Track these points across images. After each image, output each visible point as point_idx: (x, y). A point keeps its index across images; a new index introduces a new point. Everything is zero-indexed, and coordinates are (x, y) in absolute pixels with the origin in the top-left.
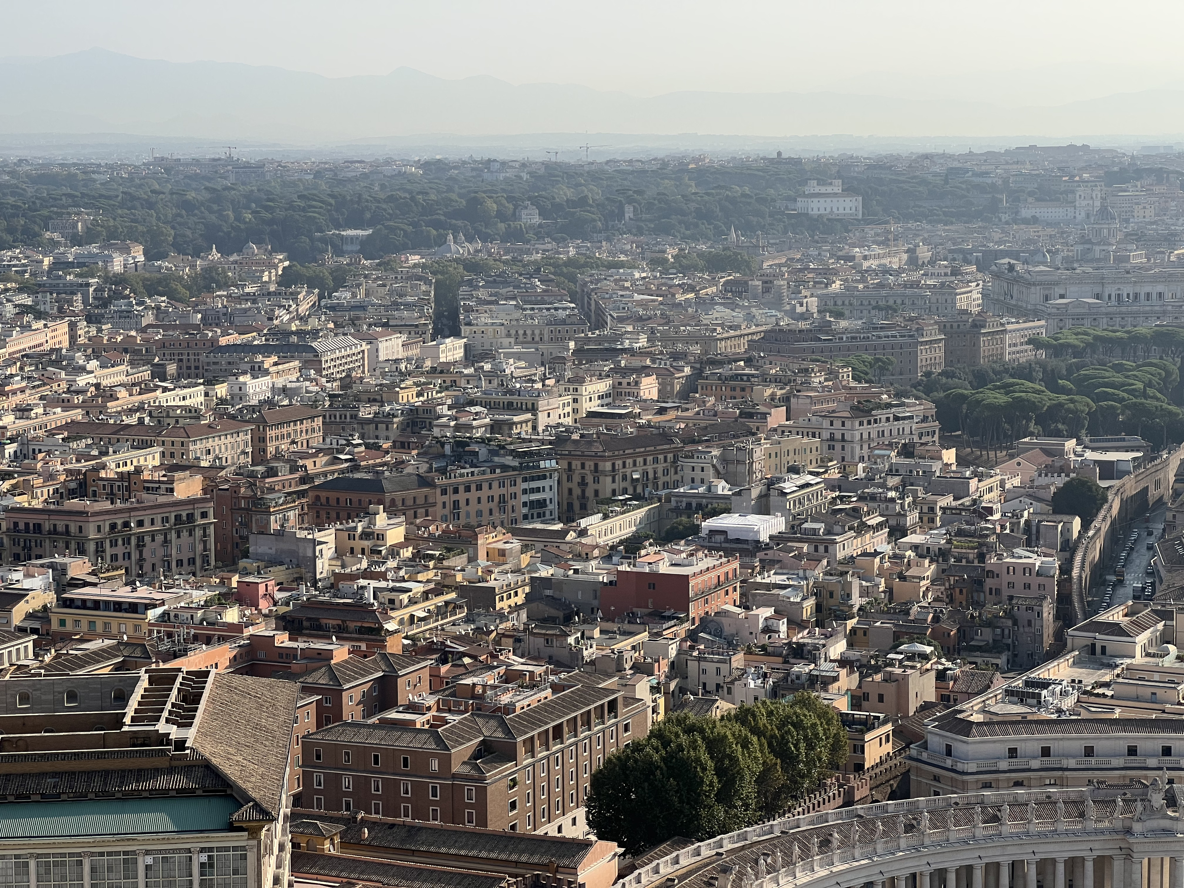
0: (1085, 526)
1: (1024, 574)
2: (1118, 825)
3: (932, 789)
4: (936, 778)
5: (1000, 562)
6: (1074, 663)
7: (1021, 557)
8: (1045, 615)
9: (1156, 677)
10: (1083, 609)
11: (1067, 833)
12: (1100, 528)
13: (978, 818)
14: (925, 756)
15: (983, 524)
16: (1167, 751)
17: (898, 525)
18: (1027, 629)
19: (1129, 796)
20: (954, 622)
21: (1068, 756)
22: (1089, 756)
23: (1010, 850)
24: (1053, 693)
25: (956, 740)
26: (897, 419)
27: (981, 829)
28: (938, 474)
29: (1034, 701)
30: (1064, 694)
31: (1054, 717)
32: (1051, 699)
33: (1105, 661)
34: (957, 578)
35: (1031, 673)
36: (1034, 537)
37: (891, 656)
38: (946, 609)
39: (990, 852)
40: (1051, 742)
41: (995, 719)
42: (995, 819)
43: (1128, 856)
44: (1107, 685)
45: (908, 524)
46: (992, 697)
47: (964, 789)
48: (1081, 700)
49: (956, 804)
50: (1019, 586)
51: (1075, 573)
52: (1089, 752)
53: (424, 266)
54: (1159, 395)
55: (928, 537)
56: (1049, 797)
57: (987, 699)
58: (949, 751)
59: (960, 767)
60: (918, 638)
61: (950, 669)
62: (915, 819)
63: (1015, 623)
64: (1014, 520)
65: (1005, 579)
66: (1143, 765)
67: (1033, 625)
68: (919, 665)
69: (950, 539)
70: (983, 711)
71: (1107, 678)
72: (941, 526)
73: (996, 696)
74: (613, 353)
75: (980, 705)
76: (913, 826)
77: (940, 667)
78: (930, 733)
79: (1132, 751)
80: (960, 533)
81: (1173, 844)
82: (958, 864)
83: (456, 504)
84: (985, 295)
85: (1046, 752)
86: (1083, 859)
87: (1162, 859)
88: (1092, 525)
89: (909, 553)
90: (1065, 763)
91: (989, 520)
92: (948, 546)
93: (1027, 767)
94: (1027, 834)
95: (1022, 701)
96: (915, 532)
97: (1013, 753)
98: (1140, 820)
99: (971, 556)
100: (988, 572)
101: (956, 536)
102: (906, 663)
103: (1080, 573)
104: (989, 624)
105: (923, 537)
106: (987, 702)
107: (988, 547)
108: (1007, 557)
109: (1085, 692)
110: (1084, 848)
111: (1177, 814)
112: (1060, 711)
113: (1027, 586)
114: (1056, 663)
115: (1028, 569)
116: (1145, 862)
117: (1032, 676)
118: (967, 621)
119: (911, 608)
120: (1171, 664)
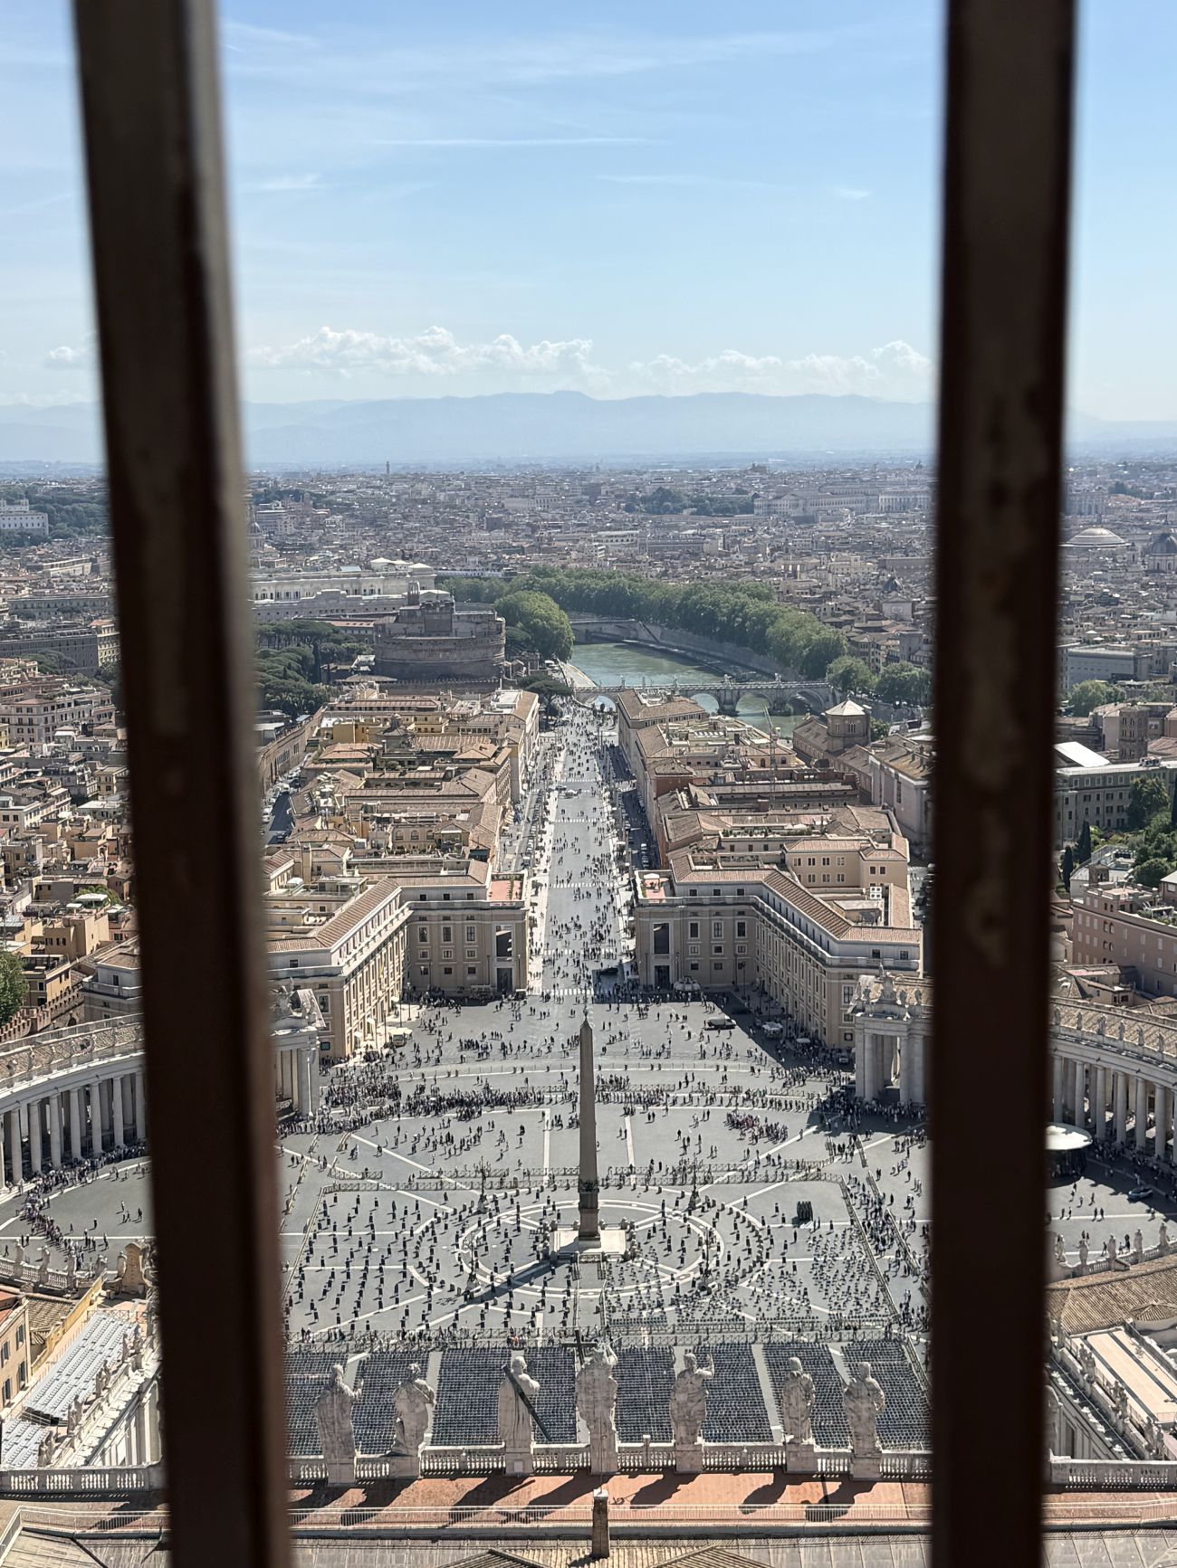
3: (103, 1013)
4: (106, 1005)
9: (288, 905)
14: (96, 986)
16: (294, 964)
17: (79, 794)
25: (122, 971)
26: (76, 704)
28: (114, 749)
37: (69, 905)
45: (88, 793)
54: (297, 676)
55: (105, 802)
58: (117, 981)
59: (126, 993)
60: (94, 888)
61: (121, 913)
62: (86, 1040)
66: (275, 977)
68: (94, 911)
72: (117, 793)
76: (84, 1046)
77: (113, 911)
78: (101, 967)
81: (298, 1038)
87: (291, 1051)
89: (88, 817)
96: (93, 799)
102: (84, 910)
105: (101, 803)
111: (300, 1014)
119: (88, 864)
120: (299, 893)
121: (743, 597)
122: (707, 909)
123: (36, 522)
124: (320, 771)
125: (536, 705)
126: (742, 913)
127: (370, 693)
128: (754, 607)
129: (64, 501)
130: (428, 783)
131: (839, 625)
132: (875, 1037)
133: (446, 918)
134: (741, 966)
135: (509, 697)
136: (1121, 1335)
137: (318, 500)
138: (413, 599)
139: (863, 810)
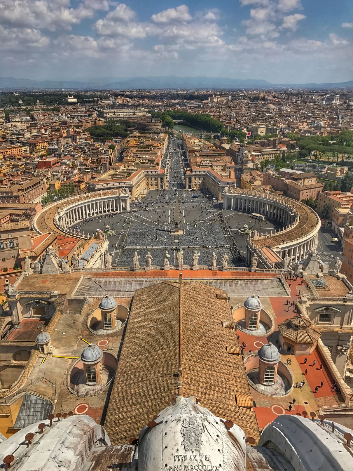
2: (118, 195)
4: (91, 190)
8: (107, 164)
9: (123, 173)
10: (113, 163)
12: (115, 151)
14: (89, 187)
16: (124, 184)
22: (113, 185)
26: (84, 135)
27: (98, 197)
28: (90, 143)
31: (108, 180)
33: (115, 171)
34: (94, 160)
42: (100, 195)
43: (119, 199)
44: (116, 174)
47: (95, 191)
48: (112, 177)
49: (94, 194)
51: (112, 158)
53: (3, 111)
56: (108, 191)
58: (93, 186)
59: (95, 188)
60: (88, 169)
61: (93, 173)
65: (101, 159)
66: (121, 186)
70: (98, 180)
74: (36, 126)
83: (11, 151)
84: (97, 115)
85: (107, 185)
86: (113, 200)
90: (110, 186)
93: (105, 187)
97: (102, 185)
98: (121, 194)
102: (86, 173)
111: (126, 193)
113: (105, 160)
114: (108, 172)
120: (125, 171)
121: (205, 117)
122: (198, 175)
123: (75, 100)
124: (128, 148)
125: (167, 136)
126: (204, 176)
127: (137, 133)
128: (207, 118)
129: (80, 96)
130: (148, 151)
131: (223, 122)
132: (227, 198)
133: (152, 176)
134: (204, 185)
135: (162, 135)
136: (268, 248)
137: (127, 96)
138: (144, 116)
139: (226, 157)
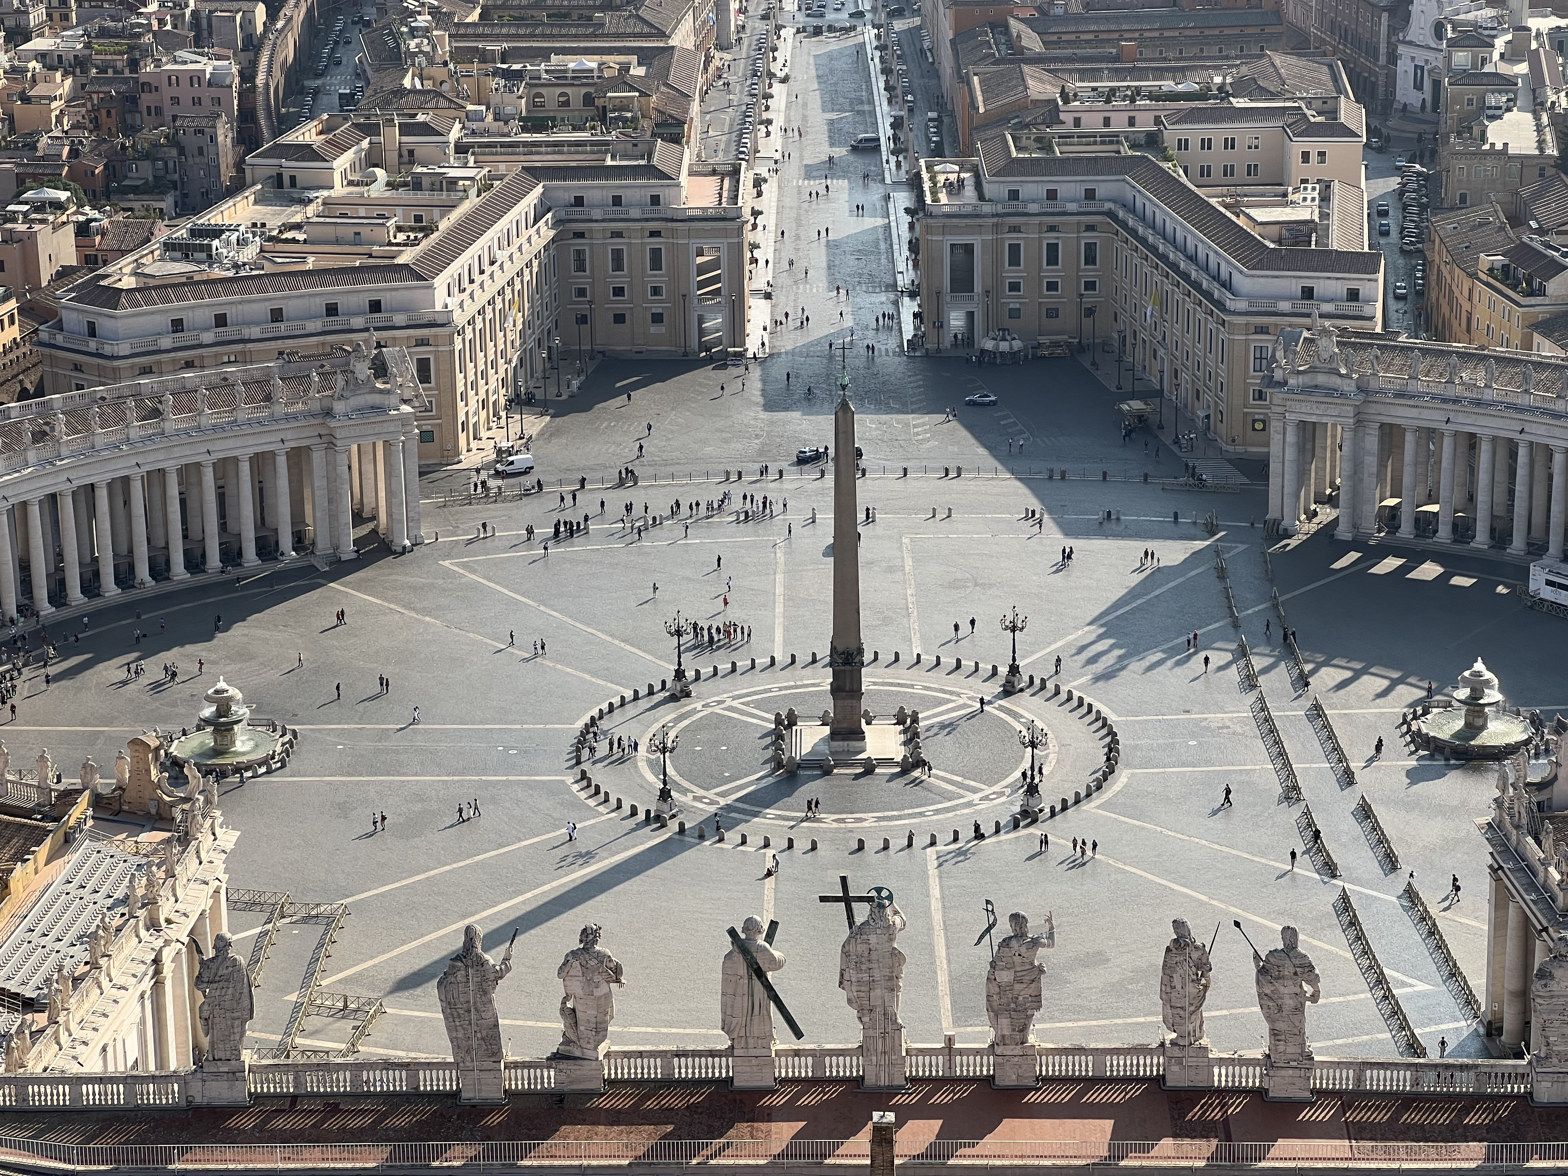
0: (272, 15)
1: (192, 85)
2: (316, 406)
3: (74, 382)
4: (77, 367)
5: (158, 70)
6: (256, 202)
7: (185, 63)
8: (220, 139)
9: (362, 211)
10: (271, 127)
11: (249, 423)
12: (291, 18)
13: (132, 415)
14: (59, 339)
15: (134, 20)
16: (376, 306)
17: (18, 26)
18: (197, 160)
19: (327, 368)
20: (100, 155)
21: (249, 323)
22: (277, 321)
23: (177, 452)
24: (228, 243)
25: (100, 314)
27: (136, 429)
29: (204, 255)
30: (242, 243)
31: (231, 274)
32: (225, 251)
33: (295, 196)
34: (101, 95)
35: (198, 219)
36: (205, 34)
37: (10, 208)
38: (87, 138)
39: (151, 458)
40: (228, 307)
41: (152, 282)
42: (156, 413)
43: (331, 445)
44: (298, 227)
45: (32, 24)
46: (147, 255)
47: (117, 379)
48: (264, 249)
49: (103, 399)
50: (186, 101)
51: (260, 79)
52: (277, 315)
55: (59, 41)
56: (225, 379)
57: (141, 257)
58: (92, 331)
59: (107, 350)
60: (49, 181)
61: (95, 220)
62: (47, 424)
63: (182, 151)
64: (177, 12)
65: (167, 92)
66: (346, 327)
67: (205, 153)
68: (51, 218)
69: (90, 42)
70: (135, 274)
71: (298, 218)
72: (78, 25)
73: (152, 252)
75: (132, 266)
76: (45, 434)
77: (82, 218)
78: (65, 308)
79: (332, 310)
80: (103, 33)
81: (385, 425)
82: (109, 476)
85: (221, 321)
86: (273, 453)
87: (374, 444)
88: (281, 14)
89: (32, 64)
90: (246, 333)
91: (142, 13)
92: (87, 52)
93: (197, 342)
94: (198, 429)
95: (187, 256)
96: (41, 35)
97: (178, 325)
98: (342, 397)
99: (119, 64)
100: (143, 84)
101: (97, 37)
102: (34, 216)
103: (267, 79)
104: (147, 156)
105: (52, 41)
106: (144, 261)
107: (141, 51)
108: (167, 63)
109: (271, 239)
110: (273, 440)
111: (388, 386)
112: (236, 266)
113: (197, 101)
114: (231, 203)
115: (196, 78)
116: (355, 448)
117: (199, 222)
118: (116, 153)
119: (38, 141)
120: (380, 192)
122: (1037, 220)
126: (1090, 228)
132: (1302, 426)
133: (618, 234)
134: (1090, 312)
139: (1292, 59)
